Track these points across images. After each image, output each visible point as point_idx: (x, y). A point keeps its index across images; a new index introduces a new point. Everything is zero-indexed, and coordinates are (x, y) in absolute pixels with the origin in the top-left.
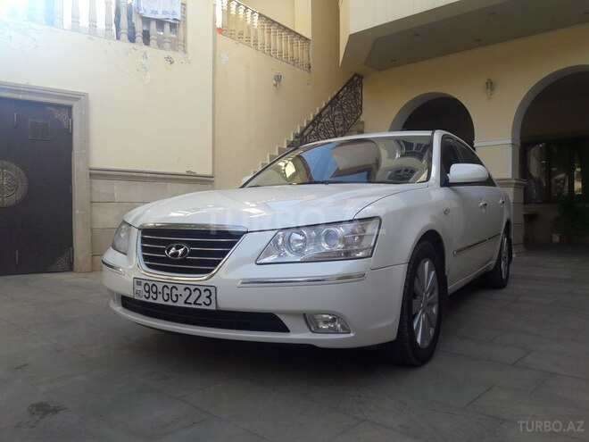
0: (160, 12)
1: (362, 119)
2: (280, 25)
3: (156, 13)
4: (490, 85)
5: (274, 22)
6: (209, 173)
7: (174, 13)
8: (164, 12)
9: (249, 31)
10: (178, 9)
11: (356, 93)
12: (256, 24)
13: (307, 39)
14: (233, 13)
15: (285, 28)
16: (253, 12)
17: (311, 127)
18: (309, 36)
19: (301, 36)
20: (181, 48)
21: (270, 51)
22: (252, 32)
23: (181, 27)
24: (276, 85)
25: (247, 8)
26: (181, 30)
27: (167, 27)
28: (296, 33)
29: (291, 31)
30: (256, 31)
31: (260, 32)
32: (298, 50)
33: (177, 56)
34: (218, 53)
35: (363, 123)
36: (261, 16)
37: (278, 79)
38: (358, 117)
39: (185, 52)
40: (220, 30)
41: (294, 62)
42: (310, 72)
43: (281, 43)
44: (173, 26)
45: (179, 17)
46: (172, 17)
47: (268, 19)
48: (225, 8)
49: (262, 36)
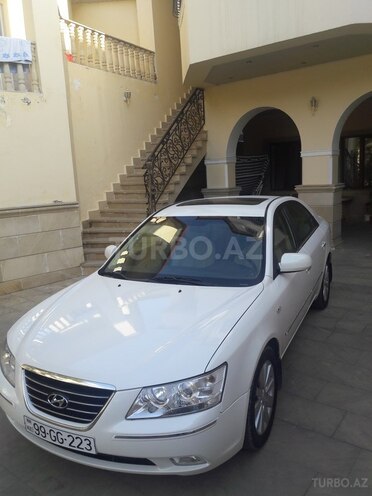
0: (12, 56)
1: (205, 128)
2: (125, 43)
3: (8, 56)
4: (314, 103)
5: (120, 41)
6: (73, 199)
7: (25, 54)
8: (15, 55)
9: (97, 53)
10: (28, 49)
11: (199, 105)
12: (103, 46)
13: (151, 52)
14: (81, 38)
15: (131, 45)
16: (100, 34)
17: (161, 146)
18: (153, 49)
19: (146, 50)
20: (36, 87)
21: (118, 70)
22: (101, 55)
23: (34, 66)
24: (126, 101)
25: (93, 31)
26: (34, 70)
27: (20, 68)
28: (141, 49)
29: (136, 47)
30: (104, 53)
31: (108, 53)
32: (144, 65)
33: (33, 97)
34: (70, 80)
35: (206, 132)
36: (107, 36)
37: (128, 96)
38: (202, 127)
39: (40, 91)
40: (70, 57)
41: (141, 77)
42: (155, 83)
43: (128, 60)
44: (26, 66)
45: (30, 58)
46: (23, 59)
47: (114, 39)
48: (73, 35)
49: (110, 57)
